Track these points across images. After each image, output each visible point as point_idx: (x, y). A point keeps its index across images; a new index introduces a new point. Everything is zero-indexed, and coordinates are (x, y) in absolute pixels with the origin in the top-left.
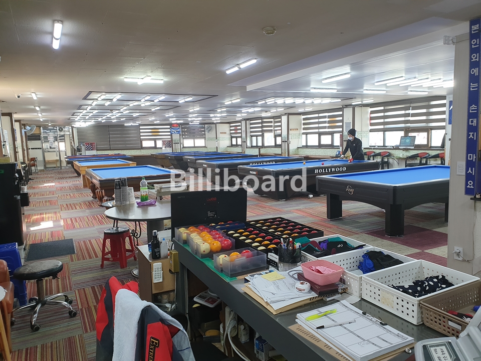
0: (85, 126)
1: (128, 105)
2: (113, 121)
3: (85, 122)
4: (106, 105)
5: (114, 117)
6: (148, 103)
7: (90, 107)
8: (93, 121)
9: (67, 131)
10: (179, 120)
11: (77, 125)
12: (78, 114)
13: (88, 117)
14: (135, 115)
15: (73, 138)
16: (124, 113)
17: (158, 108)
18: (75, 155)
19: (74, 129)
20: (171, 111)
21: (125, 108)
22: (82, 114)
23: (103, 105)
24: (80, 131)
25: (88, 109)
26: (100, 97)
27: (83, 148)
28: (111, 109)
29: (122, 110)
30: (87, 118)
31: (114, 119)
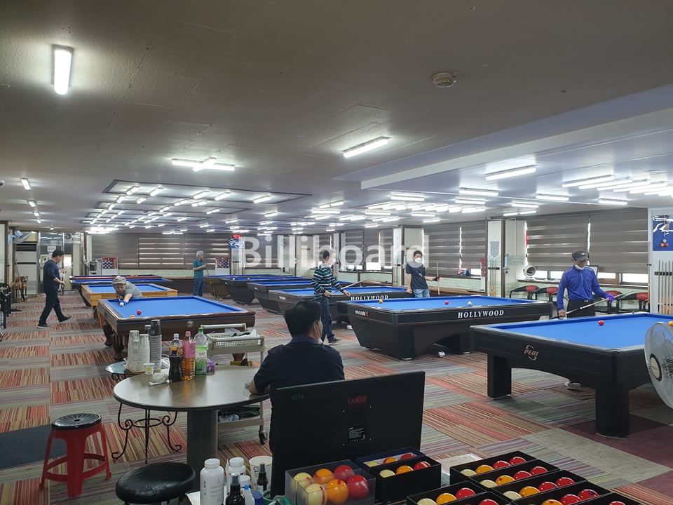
0: (104, 233)
1: (173, 205)
2: (147, 227)
3: (105, 227)
4: (139, 202)
5: (148, 220)
6: (204, 203)
7: (113, 206)
8: (117, 226)
9: (77, 240)
10: (244, 229)
11: (93, 231)
12: (95, 215)
13: (109, 220)
14: (180, 220)
15: (86, 250)
16: (164, 216)
17: (217, 210)
18: (86, 274)
19: (87, 236)
20: (235, 215)
21: (167, 209)
22: (100, 215)
23: (135, 203)
24: (96, 239)
25: (110, 209)
26: (130, 189)
27: (99, 265)
28: (145, 209)
29: (161, 211)
30: (107, 222)
31: (147, 224)
